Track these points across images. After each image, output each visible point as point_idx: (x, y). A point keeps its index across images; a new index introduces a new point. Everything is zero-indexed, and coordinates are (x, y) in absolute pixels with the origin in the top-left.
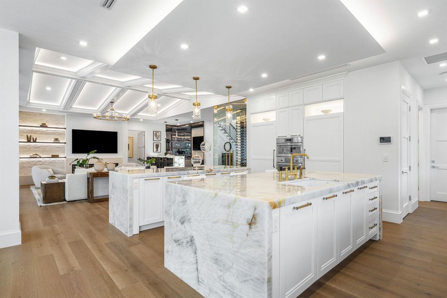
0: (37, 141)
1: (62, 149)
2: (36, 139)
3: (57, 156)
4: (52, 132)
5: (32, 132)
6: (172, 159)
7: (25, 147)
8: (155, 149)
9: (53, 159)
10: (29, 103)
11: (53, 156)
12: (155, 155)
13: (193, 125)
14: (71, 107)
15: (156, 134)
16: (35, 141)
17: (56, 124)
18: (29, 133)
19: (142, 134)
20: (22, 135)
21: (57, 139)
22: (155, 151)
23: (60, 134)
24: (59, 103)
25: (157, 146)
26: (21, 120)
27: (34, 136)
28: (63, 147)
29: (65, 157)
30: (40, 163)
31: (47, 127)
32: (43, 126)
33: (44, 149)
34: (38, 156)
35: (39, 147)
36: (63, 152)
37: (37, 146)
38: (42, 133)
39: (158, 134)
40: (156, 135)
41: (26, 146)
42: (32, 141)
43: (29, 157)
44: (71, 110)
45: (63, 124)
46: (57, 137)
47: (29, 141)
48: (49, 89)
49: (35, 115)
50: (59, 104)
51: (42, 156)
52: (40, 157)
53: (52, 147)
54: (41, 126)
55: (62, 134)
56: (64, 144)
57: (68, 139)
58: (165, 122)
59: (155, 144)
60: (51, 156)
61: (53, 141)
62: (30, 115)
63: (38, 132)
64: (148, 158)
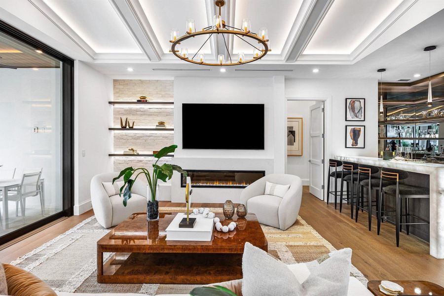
0: (134, 127)
2: (133, 123)
4: (156, 110)
5: (130, 112)
6: (427, 177)
8: (350, 142)
10: (95, 54)
12: (351, 156)
15: (352, 105)
16: (131, 128)
18: (125, 114)
19: (320, 106)
20: (116, 118)
21: (162, 124)
25: (356, 134)
26: (118, 95)
27: (131, 120)
29: (173, 156)
31: (146, 102)
32: (143, 101)
33: (146, 141)
34: (134, 153)
35: (139, 138)
37: (137, 135)
38: (144, 113)
39: (357, 104)
40: (353, 109)
41: (122, 135)
42: (128, 127)
43: (122, 153)
47: (124, 128)
51: (140, 153)
52: (138, 155)
53: (155, 137)
54: (139, 102)
55: (169, 114)
56: (170, 132)
57: (176, 123)
58: (380, 70)
59: (349, 129)
60: (152, 153)
61: (155, 127)
62: (127, 84)
63: (138, 113)
64: (334, 163)
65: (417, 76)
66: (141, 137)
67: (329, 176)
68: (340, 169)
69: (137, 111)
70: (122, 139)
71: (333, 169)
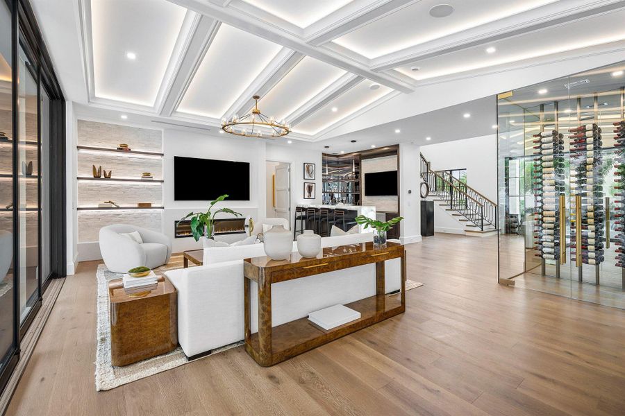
0: (112, 177)
1: (158, 194)
2: (110, 173)
3: (148, 206)
4: (138, 160)
5: (103, 159)
7: (90, 189)
8: (307, 194)
9: (140, 211)
10: (94, 97)
11: (142, 206)
12: (307, 204)
13: (363, 154)
14: (174, 111)
15: (308, 168)
16: (108, 178)
17: (146, 146)
18: (98, 162)
19: (285, 167)
20: (85, 166)
21: (147, 175)
22: (306, 197)
23: (153, 165)
24: (151, 102)
25: (310, 189)
27: (107, 168)
28: (160, 189)
29: (163, 208)
30: (118, 218)
31: (129, 151)
32: (123, 149)
33: (125, 193)
34: (113, 206)
35: (116, 189)
36: (159, 198)
37: (113, 186)
38: (122, 162)
39: (311, 167)
40: (308, 171)
41: (93, 186)
42: (103, 177)
43: (97, 207)
44: (175, 118)
45: (159, 147)
46: (148, 171)
47: (97, 177)
48: (131, 56)
49: (109, 128)
50: (152, 105)
51: (121, 206)
52: (118, 208)
53: (138, 188)
54: (120, 150)
55: (157, 165)
56: (159, 184)
57: (167, 174)
58: (326, 147)
59: (306, 185)
60: (137, 206)
61: (140, 178)
62: (99, 127)
63: (114, 161)
64: (299, 209)
65: (343, 153)
66: (118, 188)
67: (296, 219)
68: (304, 213)
69: (112, 158)
70: (92, 190)
71: (299, 214)
